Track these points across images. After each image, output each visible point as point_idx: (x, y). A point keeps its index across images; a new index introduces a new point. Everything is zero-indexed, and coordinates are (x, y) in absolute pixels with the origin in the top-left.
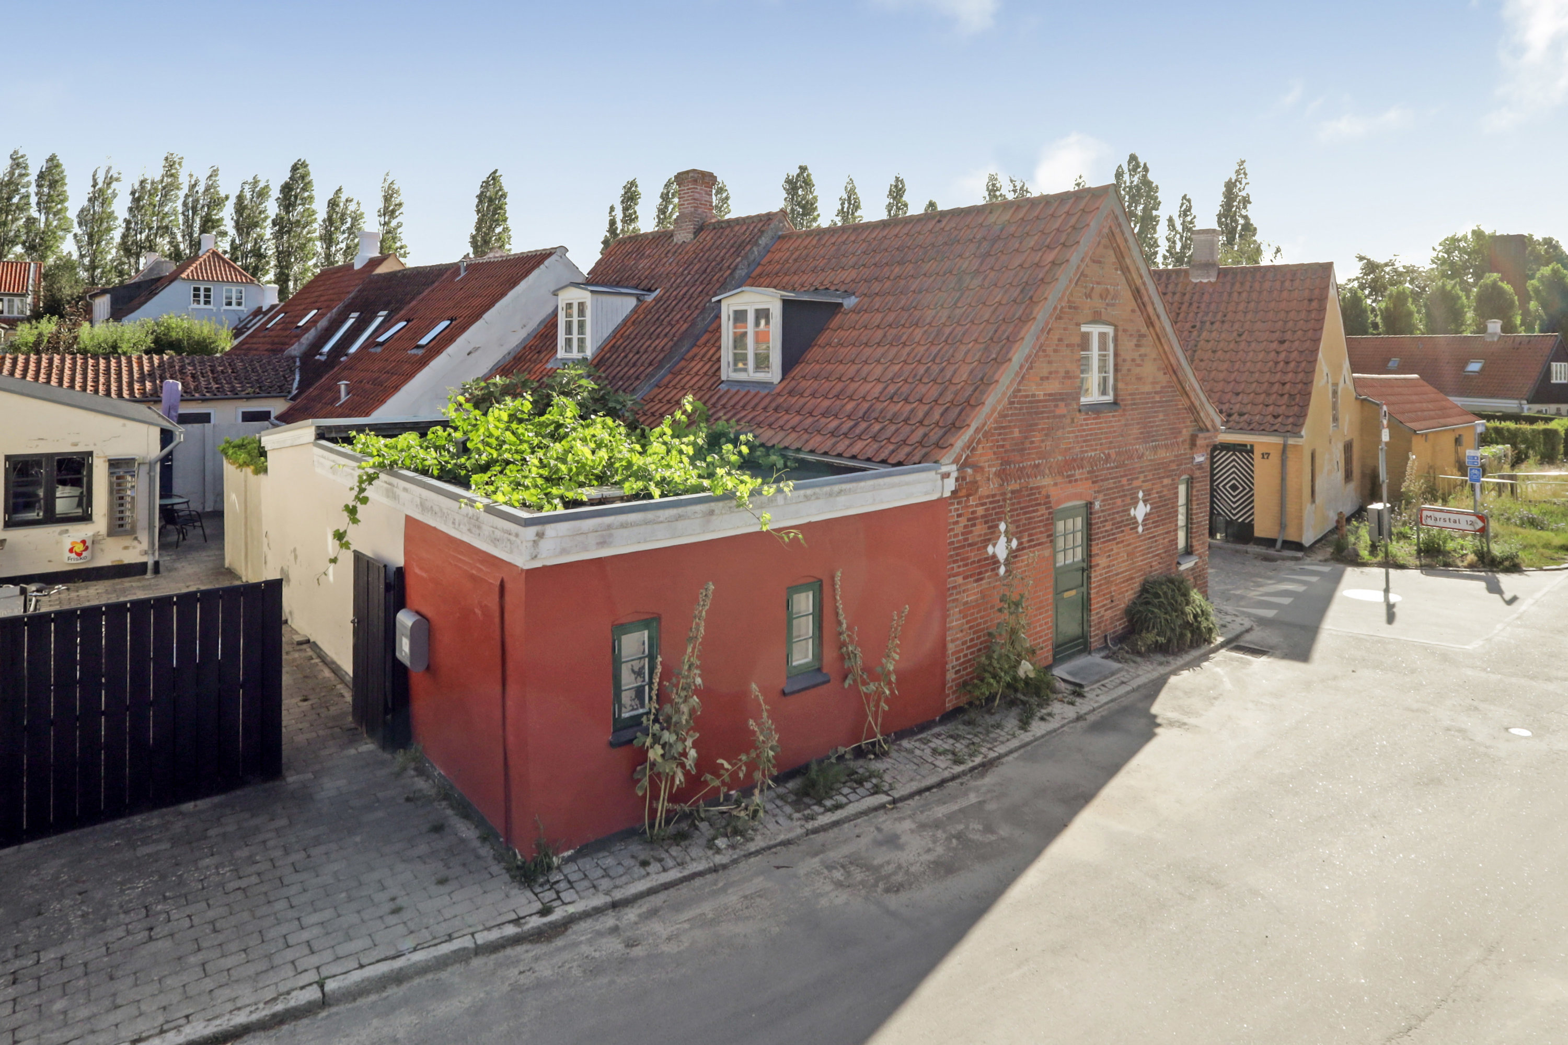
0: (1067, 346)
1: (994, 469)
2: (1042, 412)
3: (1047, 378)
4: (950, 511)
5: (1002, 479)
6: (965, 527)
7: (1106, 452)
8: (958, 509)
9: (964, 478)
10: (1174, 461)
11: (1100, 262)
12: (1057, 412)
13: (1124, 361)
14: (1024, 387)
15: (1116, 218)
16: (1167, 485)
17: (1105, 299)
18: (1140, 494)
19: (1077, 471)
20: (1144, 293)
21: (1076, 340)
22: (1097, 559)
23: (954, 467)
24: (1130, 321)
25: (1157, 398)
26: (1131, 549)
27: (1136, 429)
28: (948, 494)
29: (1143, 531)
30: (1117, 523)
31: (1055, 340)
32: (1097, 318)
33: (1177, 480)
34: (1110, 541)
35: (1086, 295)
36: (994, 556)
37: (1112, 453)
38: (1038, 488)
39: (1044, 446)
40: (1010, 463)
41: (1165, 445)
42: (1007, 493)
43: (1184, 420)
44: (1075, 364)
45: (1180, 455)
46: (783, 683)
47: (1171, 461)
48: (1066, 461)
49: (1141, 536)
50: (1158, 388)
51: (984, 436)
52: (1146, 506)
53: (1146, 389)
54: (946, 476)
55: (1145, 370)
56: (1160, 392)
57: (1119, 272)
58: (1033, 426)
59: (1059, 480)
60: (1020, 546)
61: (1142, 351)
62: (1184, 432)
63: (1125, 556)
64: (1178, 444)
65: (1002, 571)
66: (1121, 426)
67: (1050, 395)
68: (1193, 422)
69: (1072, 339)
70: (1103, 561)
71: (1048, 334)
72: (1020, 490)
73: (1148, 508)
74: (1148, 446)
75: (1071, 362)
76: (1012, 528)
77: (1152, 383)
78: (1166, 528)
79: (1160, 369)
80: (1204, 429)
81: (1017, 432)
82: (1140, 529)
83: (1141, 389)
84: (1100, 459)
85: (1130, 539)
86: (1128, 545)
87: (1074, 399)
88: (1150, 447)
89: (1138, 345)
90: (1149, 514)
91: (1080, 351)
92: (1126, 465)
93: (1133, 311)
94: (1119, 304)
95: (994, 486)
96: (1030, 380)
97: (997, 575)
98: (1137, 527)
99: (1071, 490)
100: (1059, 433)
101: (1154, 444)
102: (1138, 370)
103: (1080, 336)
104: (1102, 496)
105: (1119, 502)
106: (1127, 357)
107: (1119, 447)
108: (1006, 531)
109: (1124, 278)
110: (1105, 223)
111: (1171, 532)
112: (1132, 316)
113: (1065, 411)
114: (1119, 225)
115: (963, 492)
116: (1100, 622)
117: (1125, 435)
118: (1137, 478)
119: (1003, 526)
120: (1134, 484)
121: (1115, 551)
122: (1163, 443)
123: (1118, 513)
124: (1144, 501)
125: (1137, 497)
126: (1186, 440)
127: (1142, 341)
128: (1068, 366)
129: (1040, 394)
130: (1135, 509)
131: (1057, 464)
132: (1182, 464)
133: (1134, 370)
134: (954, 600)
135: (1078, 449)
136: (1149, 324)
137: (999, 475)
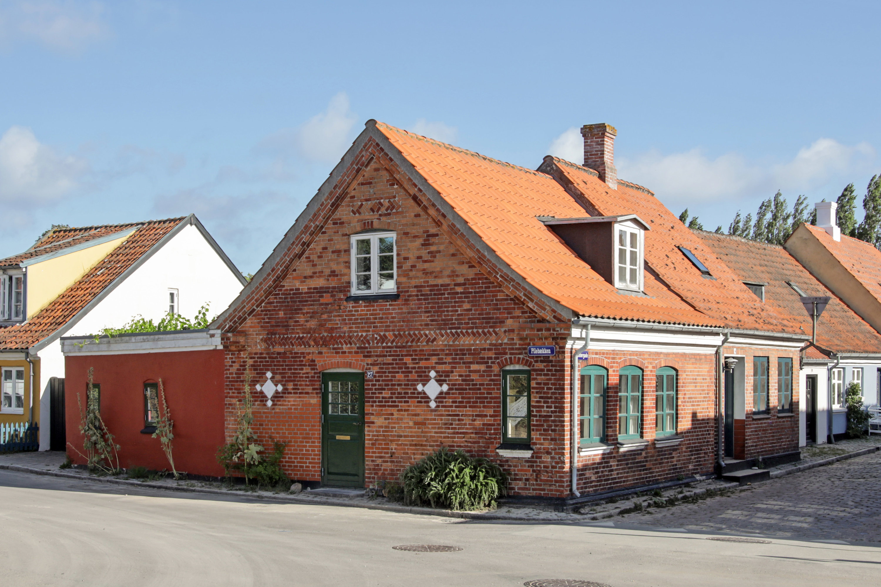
0: (333, 252)
1: (261, 337)
2: (307, 301)
3: (311, 277)
4: (226, 358)
5: (267, 344)
6: (238, 370)
7: (382, 334)
8: (232, 358)
9: (228, 339)
10: (489, 350)
11: (370, 183)
12: (322, 301)
13: (406, 259)
14: (288, 284)
15: (378, 145)
16: (479, 371)
17: (378, 211)
18: (433, 374)
19: (344, 346)
20: (423, 199)
21: (343, 247)
22: (372, 418)
23: (219, 331)
24: (414, 225)
25: (459, 289)
26: (419, 419)
27: (424, 317)
28: (221, 347)
29: (438, 406)
30: (399, 393)
31: (319, 249)
32: (368, 228)
33: (496, 369)
34: (389, 406)
35: (353, 212)
36: (262, 392)
37: (389, 335)
38: (303, 353)
39: (308, 325)
40: (275, 334)
41: (473, 333)
42: (273, 353)
43: (509, 311)
44: (342, 265)
45: (501, 344)
46: (142, 428)
47: (484, 349)
48: (332, 336)
49: (435, 411)
50: (461, 280)
51: (249, 315)
52: (441, 385)
53: (440, 281)
54: (212, 336)
55: (437, 265)
56: (464, 284)
57: (396, 186)
58: (298, 310)
59: (324, 350)
60: (285, 391)
61: (433, 248)
62: (509, 322)
63: (411, 424)
64: (496, 334)
65: (269, 403)
66: (402, 313)
67: (315, 288)
68: (526, 312)
69: (338, 247)
70: (379, 421)
71: (308, 246)
72: (285, 353)
73: (445, 388)
74: (443, 332)
75: (338, 263)
76: (278, 377)
77: (449, 276)
78: (477, 411)
79: (463, 263)
80: (543, 320)
81: (281, 314)
82: (433, 405)
83: (432, 282)
84: (374, 339)
85: (418, 410)
86: (416, 415)
87: (341, 291)
88: (446, 333)
89: (426, 244)
90: (447, 393)
91: (349, 255)
92: (410, 346)
93: (417, 216)
94: (397, 213)
95: (260, 347)
96: (294, 278)
97: (265, 405)
98: (428, 402)
99: (338, 359)
100: (325, 316)
101: (454, 331)
102: (426, 266)
103: (349, 243)
104: (376, 369)
105: (400, 376)
106: (410, 256)
107: (399, 330)
108: (272, 378)
109: (402, 190)
110: (364, 153)
111: (486, 416)
112: (417, 220)
113: (331, 300)
114: (382, 149)
115: (233, 348)
116: (376, 469)
117: (408, 321)
118: (427, 359)
119: (269, 375)
120: (422, 364)
121: (395, 416)
122: (470, 331)
123: (399, 385)
124: (437, 381)
125: (428, 376)
126: (513, 331)
127: (432, 240)
128: (334, 267)
129: (304, 288)
130: (424, 385)
131: (321, 338)
132: (506, 354)
133: (420, 265)
134: (230, 412)
135: (346, 329)
136: (438, 224)
137: (265, 340)
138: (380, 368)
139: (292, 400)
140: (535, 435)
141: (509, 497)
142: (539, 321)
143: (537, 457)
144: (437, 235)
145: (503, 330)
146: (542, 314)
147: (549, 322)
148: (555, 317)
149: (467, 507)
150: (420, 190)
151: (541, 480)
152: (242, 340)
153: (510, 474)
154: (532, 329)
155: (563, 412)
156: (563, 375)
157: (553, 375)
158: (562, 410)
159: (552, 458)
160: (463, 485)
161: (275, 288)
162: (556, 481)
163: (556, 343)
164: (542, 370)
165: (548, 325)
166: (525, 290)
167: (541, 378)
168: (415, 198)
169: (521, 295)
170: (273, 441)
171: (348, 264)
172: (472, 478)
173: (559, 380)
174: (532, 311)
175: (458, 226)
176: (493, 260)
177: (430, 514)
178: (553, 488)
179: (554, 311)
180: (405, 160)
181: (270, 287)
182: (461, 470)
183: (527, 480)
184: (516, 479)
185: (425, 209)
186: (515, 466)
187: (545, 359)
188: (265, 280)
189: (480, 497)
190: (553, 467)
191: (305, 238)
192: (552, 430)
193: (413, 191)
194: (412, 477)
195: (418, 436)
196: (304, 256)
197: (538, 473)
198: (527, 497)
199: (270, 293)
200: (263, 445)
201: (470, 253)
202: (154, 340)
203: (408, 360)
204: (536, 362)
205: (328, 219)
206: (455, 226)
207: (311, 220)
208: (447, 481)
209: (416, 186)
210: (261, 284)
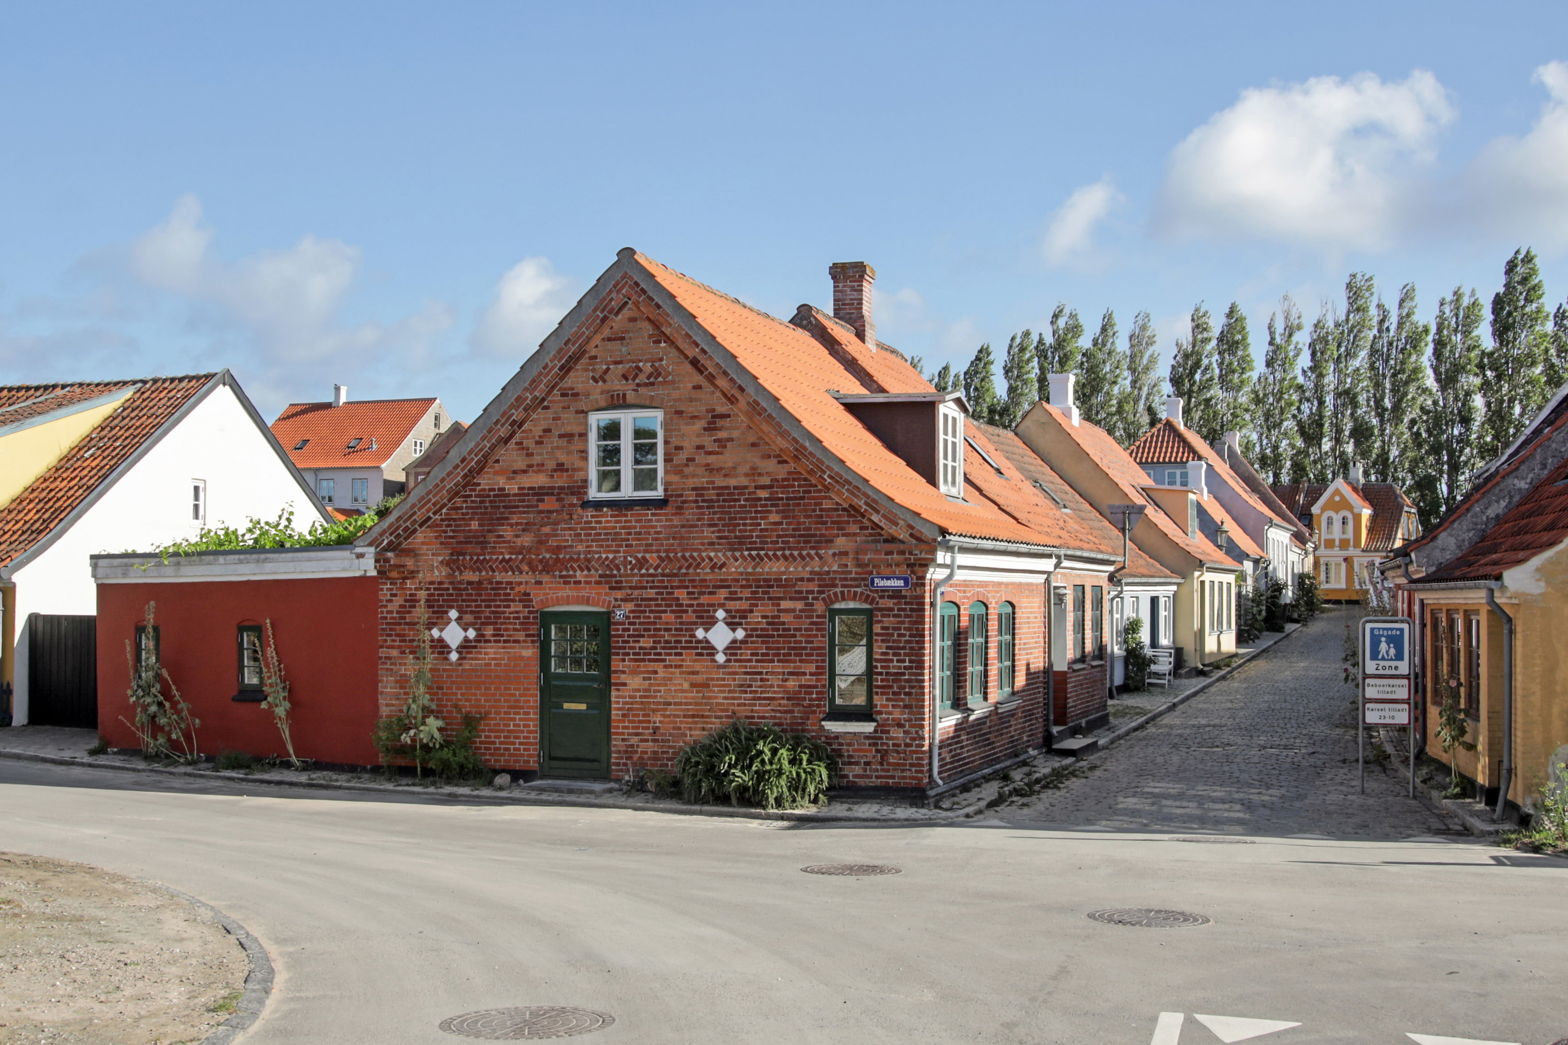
0: (560, 436)
1: (440, 558)
2: (517, 507)
3: (525, 472)
4: (382, 590)
5: (451, 568)
6: (401, 606)
7: (640, 556)
8: (391, 589)
9: (387, 560)
10: (809, 580)
11: (623, 338)
12: (542, 506)
13: (679, 448)
14: (485, 481)
15: (637, 284)
16: (793, 610)
17: (634, 379)
18: (721, 614)
19: (578, 573)
20: (708, 364)
21: (576, 429)
22: (623, 678)
23: (372, 550)
24: (691, 400)
25: (763, 494)
26: (699, 678)
27: (707, 532)
28: (373, 573)
29: (728, 661)
30: (666, 642)
31: (537, 432)
32: (618, 402)
33: (819, 607)
34: (650, 660)
35: (594, 378)
36: (441, 640)
37: (652, 558)
38: (510, 583)
39: (519, 542)
40: (464, 554)
41: (784, 556)
42: (460, 583)
43: (840, 525)
44: (576, 456)
45: (828, 573)
46: (235, 693)
47: (802, 579)
48: (558, 560)
49: (724, 667)
50: (766, 481)
51: (421, 525)
52: (734, 630)
53: (732, 482)
54: (360, 556)
55: (728, 459)
56: (771, 487)
57: (663, 345)
58: (502, 520)
59: (545, 578)
60: (480, 638)
61: (722, 435)
62: (841, 542)
63: (686, 686)
64: (820, 557)
65: (454, 656)
66: (671, 526)
67: (529, 489)
68: (867, 528)
69: (568, 429)
70: (635, 682)
71: (520, 426)
72: (480, 583)
73: (740, 634)
74: (738, 554)
75: (569, 453)
76: (468, 618)
77: (746, 475)
78: (791, 667)
79: (769, 457)
80: (892, 540)
81: (474, 525)
82: (721, 658)
83: (720, 482)
84: (625, 563)
85: (697, 666)
86: (693, 673)
87: (573, 494)
88: (743, 556)
89: (710, 428)
90: (742, 642)
91: (587, 441)
92: (685, 575)
93: (697, 387)
94: (665, 382)
95: (439, 574)
96: (496, 473)
97: (447, 659)
98: (713, 654)
99: (568, 592)
100: (547, 530)
101: (754, 553)
102: (711, 459)
103: (586, 424)
104: (630, 606)
105: (669, 617)
106: (685, 444)
107: (667, 551)
108: (459, 620)
109: (674, 350)
110: (614, 295)
111: (804, 674)
112: (696, 394)
113: (556, 506)
114: (643, 291)
115: (394, 574)
116: (629, 751)
117: (682, 538)
118: (710, 593)
119: (453, 614)
120: (704, 599)
121: (661, 674)
122: (779, 553)
123: (666, 630)
124: (728, 624)
125: (713, 617)
126: (846, 554)
127: (720, 423)
128: (562, 457)
129: (512, 487)
130: (707, 630)
131: (541, 561)
132: (835, 586)
133: (701, 459)
134: (387, 669)
135: (581, 548)
136: (732, 400)
137: (447, 564)
138: (636, 605)
139: (491, 653)
140: (879, 701)
141: (841, 788)
142: (886, 541)
143: (882, 732)
144: (729, 416)
145: (831, 552)
146: (893, 530)
147: (902, 542)
148: (911, 535)
149: (787, 804)
150: (704, 351)
151: (889, 764)
152: (409, 563)
153: (841, 756)
154: (877, 552)
155: (923, 668)
156: (923, 616)
157: (906, 616)
158: (920, 665)
159: (905, 732)
160: (780, 773)
161: (464, 487)
162: (912, 765)
163: (913, 572)
164: (892, 609)
165: (902, 547)
166: (868, 497)
167: (889, 621)
168: (695, 363)
169: (861, 503)
170: (460, 711)
171: (584, 454)
172: (792, 762)
173: (916, 623)
174: (876, 526)
175: (764, 404)
176: (819, 454)
177: (731, 815)
178: (908, 774)
179: (911, 527)
180: (680, 308)
181: (456, 485)
182: (774, 751)
183: (867, 763)
184: (850, 763)
185: (711, 378)
186: (849, 745)
187: (896, 594)
188: (449, 474)
189: (804, 790)
190: (907, 745)
191: (517, 415)
192: (906, 694)
193: (692, 352)
194: (698, 763)
195: (697, 704)
196: (513, 441)
197: (884, 754)
198: (867, 788)
199: (456, 494)
200: (444, 718)
201: (782, 443)
202: (258, 561)
203: (682, 594)
204: (882, 597)
205: (553, 388)
206: (758, 404)
207: (526, 389)
208: (754, 768)
209: (697, 345)
210: (443, 480)
